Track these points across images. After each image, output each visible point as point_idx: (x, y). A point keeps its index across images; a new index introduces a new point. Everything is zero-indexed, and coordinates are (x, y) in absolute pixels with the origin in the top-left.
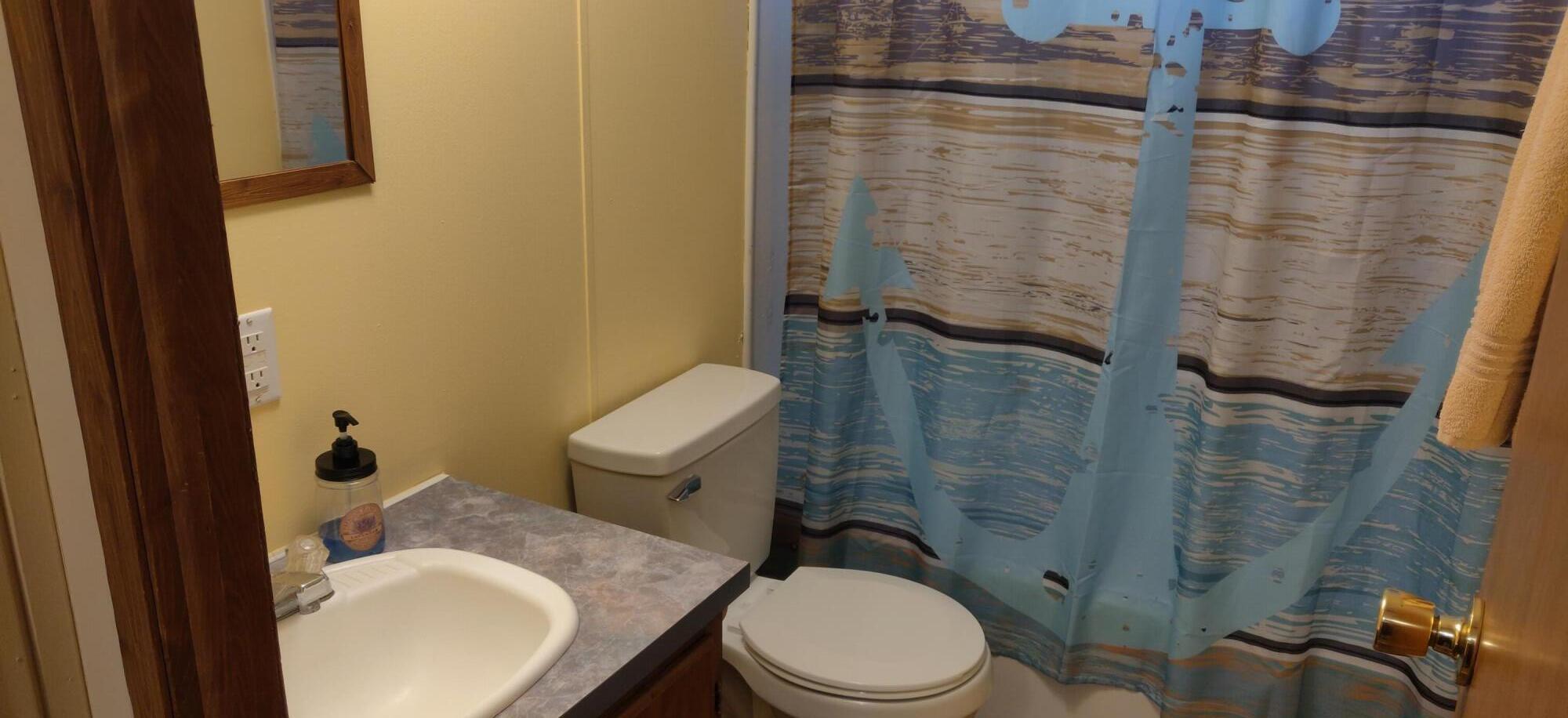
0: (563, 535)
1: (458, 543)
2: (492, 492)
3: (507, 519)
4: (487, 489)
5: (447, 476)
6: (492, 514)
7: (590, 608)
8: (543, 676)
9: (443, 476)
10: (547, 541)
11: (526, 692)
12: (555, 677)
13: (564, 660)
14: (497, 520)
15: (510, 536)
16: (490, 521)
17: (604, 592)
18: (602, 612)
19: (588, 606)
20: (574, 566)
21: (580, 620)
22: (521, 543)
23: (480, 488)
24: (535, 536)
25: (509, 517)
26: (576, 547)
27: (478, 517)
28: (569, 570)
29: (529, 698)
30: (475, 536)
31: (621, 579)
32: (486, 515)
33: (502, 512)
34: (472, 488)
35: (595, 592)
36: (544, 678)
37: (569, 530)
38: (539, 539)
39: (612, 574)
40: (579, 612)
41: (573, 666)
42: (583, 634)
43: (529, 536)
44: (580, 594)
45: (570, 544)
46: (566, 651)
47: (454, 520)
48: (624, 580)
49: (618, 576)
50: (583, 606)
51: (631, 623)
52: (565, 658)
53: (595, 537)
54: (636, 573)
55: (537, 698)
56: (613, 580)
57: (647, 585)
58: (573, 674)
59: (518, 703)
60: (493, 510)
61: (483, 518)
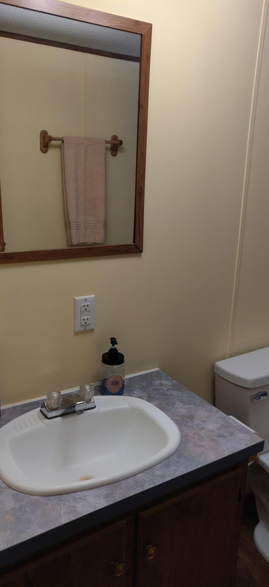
0: (191, 406)
1: (150, 399)
2: (173, 380)
3: (173, 393)
4: (171, 378)
5: (159, 369)
6: (168, 389)
7: (187, 441)
8: (153, 466)
9: (157, 369)
10: (184, 406)
11: (144, 471)
12: (158, 468)
13: (166, 462)
14: (169, 392)
15: (170, 400)
16: (166, 392)
17: (195, 436)
18: (191, 444)
19: (186, 440)
20: (189, 421)
21: (180, 446)
22: (173, 405)
23: (169, 377)
24: (180, 403)
25: (174, 393)
26: (194, 412)
27: (162, 389)
28: (187, 421)
29: (144, 474)
30: (158, 397)
31: (205, 432)
32: (165, 389)
33: (172, 389)
34: (166, 376)
35: (192, 435)
36: (154, 467)
37: (194, 404)
38: (181, 405)
39: (202, 429)
40: (181, 441)
41: (168, 466)
42: (178, 452)
43: (178, 402)
44: (185, 434)
45: (192, 410)
46: (168, 458)
47: (153, 388)
48: (206, 433)
49: (204, 430)
50: (184, 439)
51: (200, 453)
52: (166, 461)
53: (203, 410)
54: (213, 431)
55: (147, 475)
56: (202, 431)
57: (215, 438)
58: (166, 469)
59: (138, 475)
60: (169, 387)
61: (164, 390)
